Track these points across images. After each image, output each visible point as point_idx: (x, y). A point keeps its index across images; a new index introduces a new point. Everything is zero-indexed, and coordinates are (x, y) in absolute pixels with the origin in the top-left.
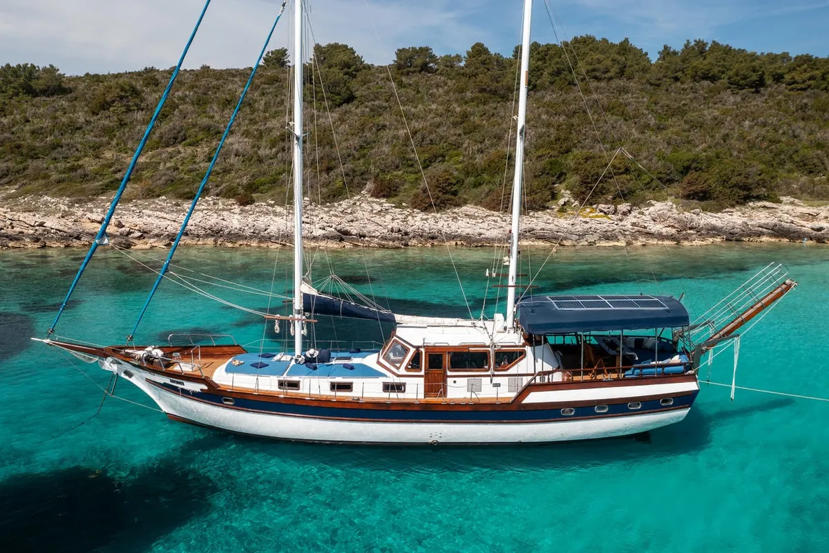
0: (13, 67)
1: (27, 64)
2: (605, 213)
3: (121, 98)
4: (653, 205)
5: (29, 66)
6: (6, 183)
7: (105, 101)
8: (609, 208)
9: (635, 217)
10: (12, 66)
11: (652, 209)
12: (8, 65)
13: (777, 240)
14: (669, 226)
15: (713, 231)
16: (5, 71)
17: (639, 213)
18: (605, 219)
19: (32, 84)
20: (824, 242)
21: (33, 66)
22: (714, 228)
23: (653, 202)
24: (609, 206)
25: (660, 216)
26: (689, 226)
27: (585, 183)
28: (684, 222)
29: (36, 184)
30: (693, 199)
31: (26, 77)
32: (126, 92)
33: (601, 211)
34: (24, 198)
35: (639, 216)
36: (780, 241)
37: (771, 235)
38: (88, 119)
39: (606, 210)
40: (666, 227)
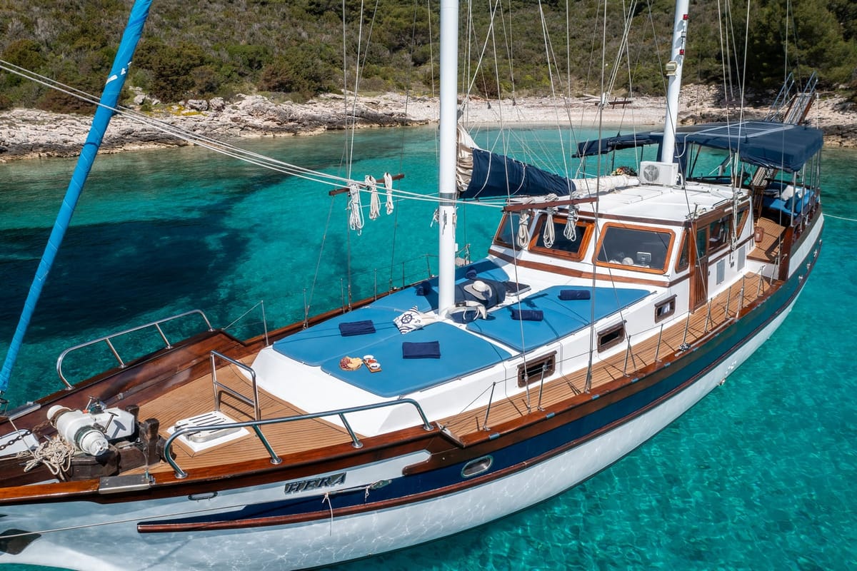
2: (197, 109)
4: (243, 99)
8: (200, 104)
9: (230, 112)
11: (244, 103)
13: (369, 126)
14: (269, 120)
15: (314, 122)
17: (233, 108)
18: (201, 117)
20: (407, 125)
22: (313, 119)
23: (243, 96)
24: (201, 101)
25: (256, 109)
26: (288, 118)
27: (163, 76)
28: (284, 114)
30: (279, 91)
33: (192, 107)
35: (234, 111)
36: (371, 127)
37: (362, 122)
39: (198, 106)
40: (266, 120)
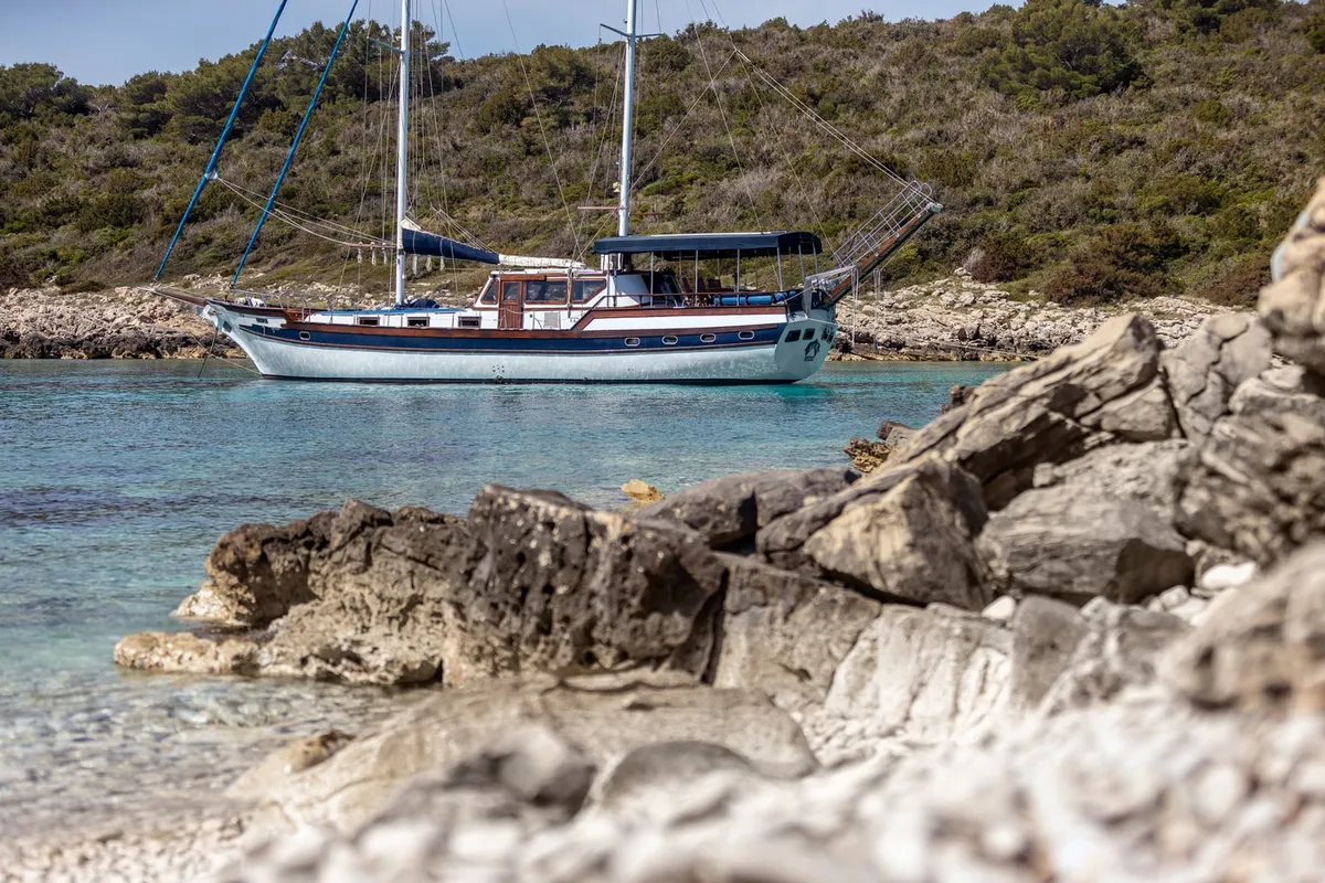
0: (329, 32)
1: (362, 22)
3: (552, 94)
5: (366, 26)
6: (251, 263)
7: (513, 101)
10: (326, 27)
12: (318, 26)
16: (309, 39)
19: (367, 69)
21: (375, 28)
29: (303, 264)
31: (356, 53)
32: (562, 79)
34: (277, 287)
38: (458, 141)
